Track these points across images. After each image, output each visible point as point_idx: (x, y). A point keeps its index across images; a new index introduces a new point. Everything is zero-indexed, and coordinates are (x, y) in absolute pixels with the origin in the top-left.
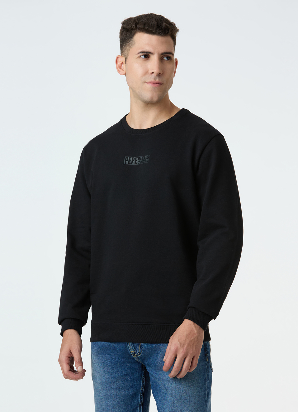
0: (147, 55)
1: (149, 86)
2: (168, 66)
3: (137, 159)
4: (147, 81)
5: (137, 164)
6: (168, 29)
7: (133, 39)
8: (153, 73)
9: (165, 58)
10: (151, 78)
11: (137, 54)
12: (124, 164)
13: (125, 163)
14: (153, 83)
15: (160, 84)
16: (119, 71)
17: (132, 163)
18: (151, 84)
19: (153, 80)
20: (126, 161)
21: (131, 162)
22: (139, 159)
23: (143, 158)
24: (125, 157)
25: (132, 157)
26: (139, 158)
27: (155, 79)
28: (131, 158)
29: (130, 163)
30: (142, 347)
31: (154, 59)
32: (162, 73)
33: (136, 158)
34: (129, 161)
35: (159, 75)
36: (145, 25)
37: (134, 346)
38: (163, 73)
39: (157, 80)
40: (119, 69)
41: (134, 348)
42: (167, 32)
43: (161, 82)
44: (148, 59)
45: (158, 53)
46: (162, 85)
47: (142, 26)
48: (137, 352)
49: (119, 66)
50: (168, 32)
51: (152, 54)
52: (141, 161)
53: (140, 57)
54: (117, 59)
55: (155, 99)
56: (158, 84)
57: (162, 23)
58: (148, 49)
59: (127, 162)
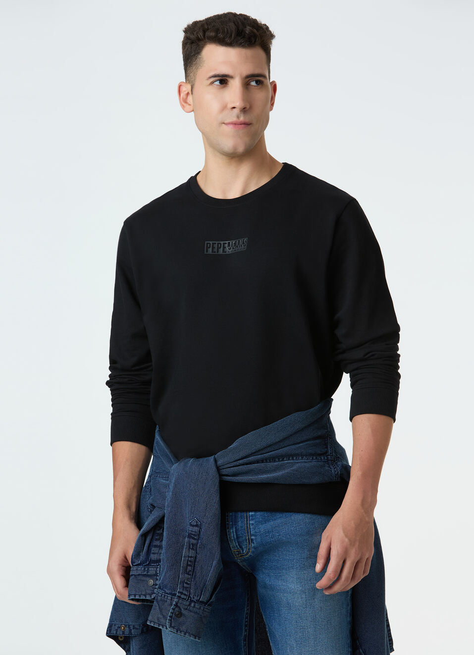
0: (223, 80)
1: (229, 129)
2: (259, 95)
3: (227, 245)
4: (226, 122)
5: (227, 253)
6: (255, 36)
7: (200, 55)
8: (234, 108)
9: (253, 83)
10: (233, 116)
11: (208, 79)
12: (205, 253)
13: (207, 251)
14: (235, 124)
15: (247, 124)
16: (183, 107)
17: (218, 252)
18: (231, 126)
19: (234, 119)
20: (207, 248)
21: (216, 250)
22: (229, 245)
23: (235, 244)
24: (206, 242)
25: (217, 242)
26: (229, 243)
27: (238, 117)
28: (215, 243)
29: (215, 252)
30: (253, 543)
31: (236, 85)
32: (248, 107)
33: (224, 244)
34: (213, 248)
35: (244, 110)
36: (217, 31)
37: (238, 542)
38: (251, 107)
39: (242, 119)
40: (183, 103)
41: (239, 545)
42: (253, 42)
43: (247, 121)
44: (225, 87)
45: (241, 75)
46: (249, 126)
47: (212, 34)
48: (243, 551)
49: (183, 98)
50: (255, 41)
51: (232, 77)
52: (233, 248)
53: (212, 83)
54: (180, 87)
55: (241, 149)
56: (243, 125)
57: (246, 27)
58: (224, 70)
59: (210, 250)
